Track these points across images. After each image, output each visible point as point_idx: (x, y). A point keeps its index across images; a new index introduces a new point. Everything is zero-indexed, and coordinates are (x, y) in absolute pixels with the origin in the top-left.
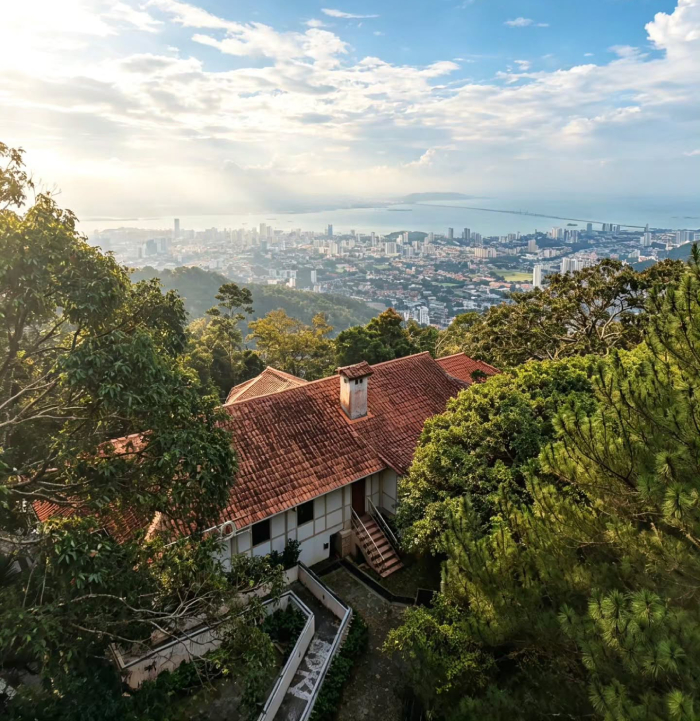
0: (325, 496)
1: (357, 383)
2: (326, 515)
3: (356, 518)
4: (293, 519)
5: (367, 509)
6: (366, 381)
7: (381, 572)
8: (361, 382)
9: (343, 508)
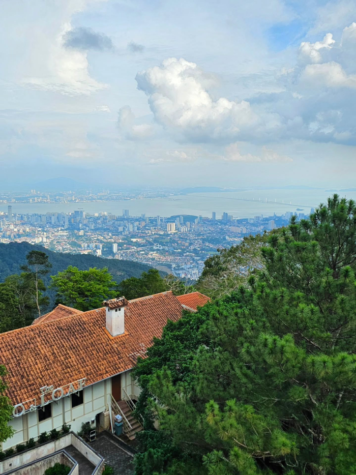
0: (92, 385)
1: (116, 311)
2: (92, 401)
3: (114, 403)
4: (69, 404)
5: (122, 397)
6: (123, 309)
7: (130, 437)
8: (120, 310)
9: (105, 396)
